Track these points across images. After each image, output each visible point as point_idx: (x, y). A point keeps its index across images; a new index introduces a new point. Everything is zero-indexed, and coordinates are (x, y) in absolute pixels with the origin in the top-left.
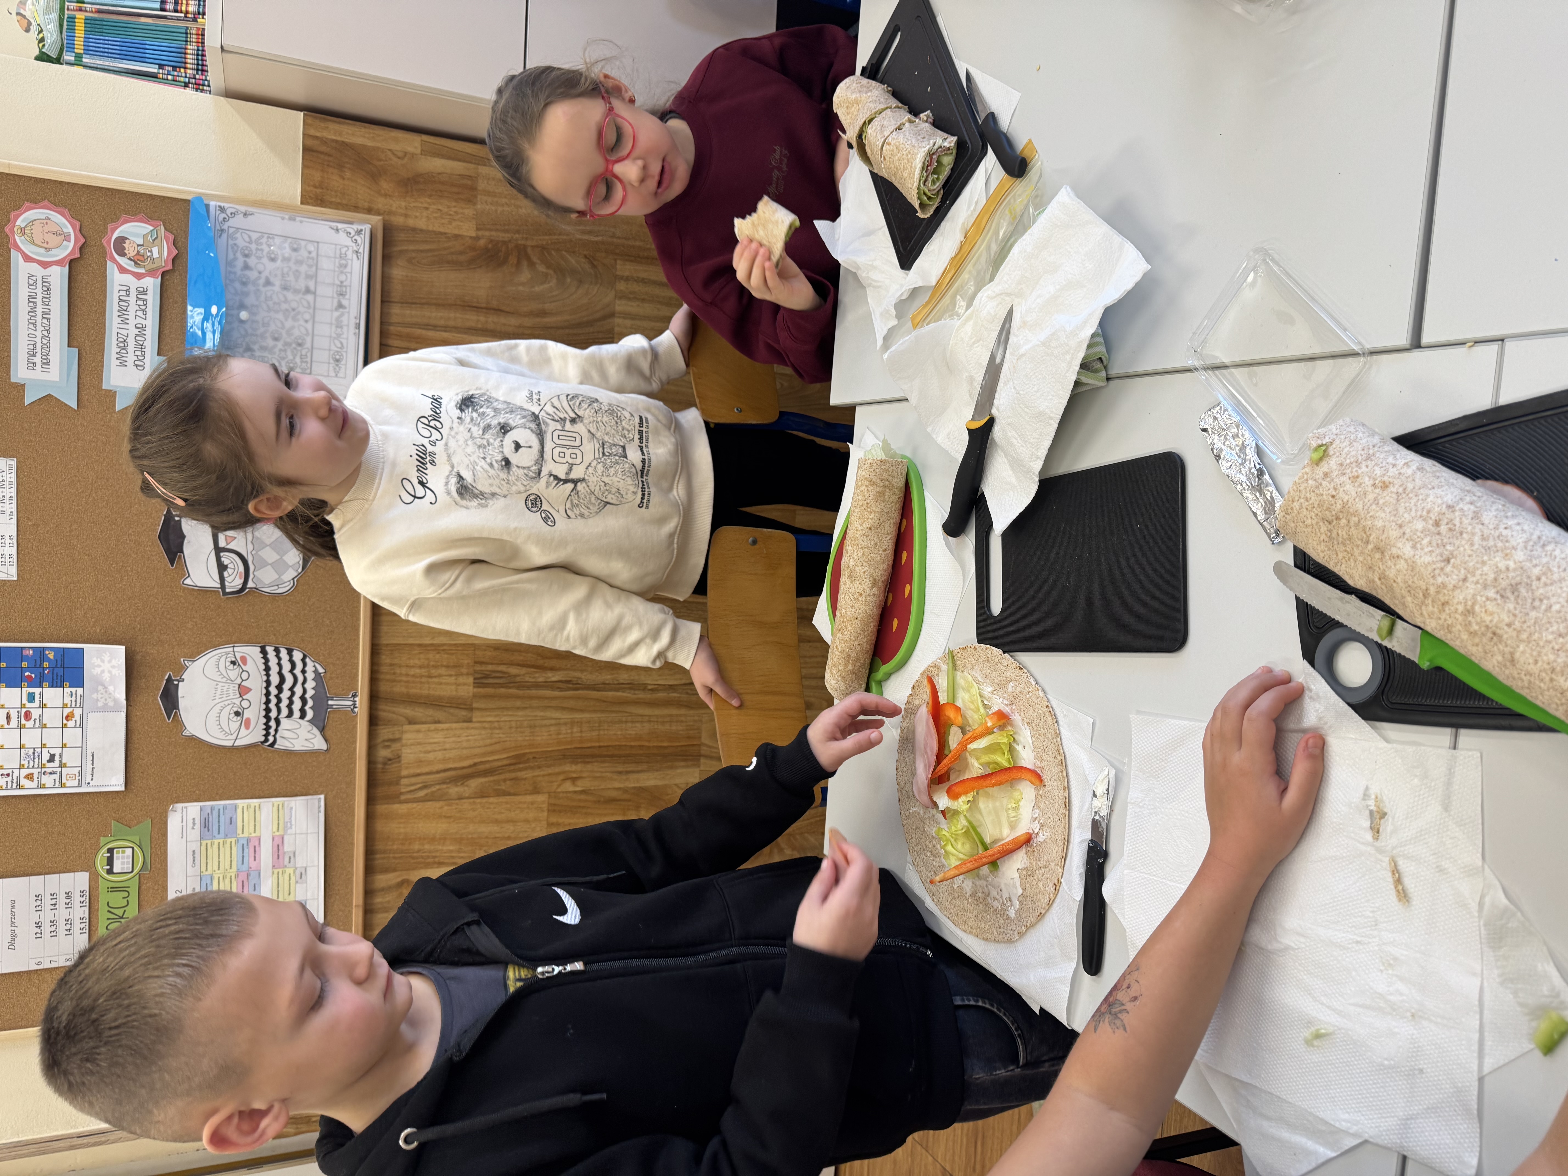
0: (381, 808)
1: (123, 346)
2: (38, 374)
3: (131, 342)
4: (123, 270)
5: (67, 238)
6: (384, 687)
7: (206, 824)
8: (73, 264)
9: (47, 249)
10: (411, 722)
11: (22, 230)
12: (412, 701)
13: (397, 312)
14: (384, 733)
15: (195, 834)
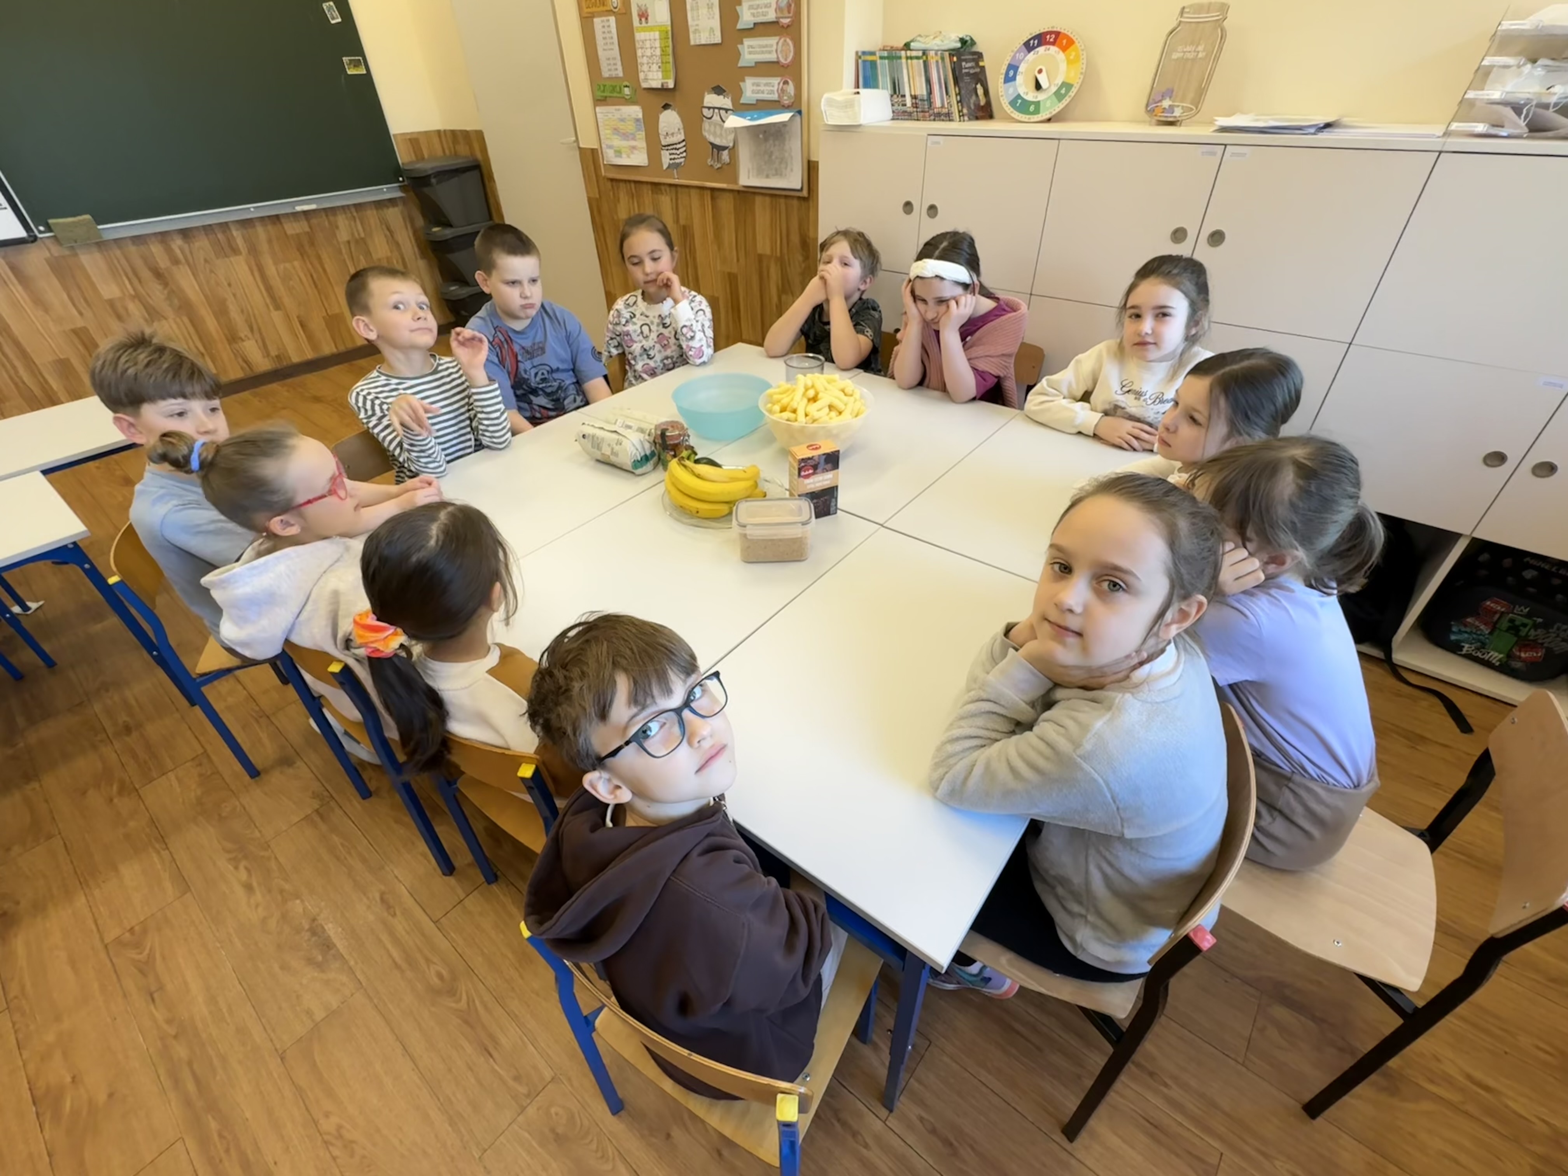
0: (649, 186)
1: (758, 85)
2: (746, 50)
3: (759, 88)
4: (779, 84)
5: (786, 60)
6: (679, 189)
7: (638, 120)
8: (778, 62)
9: (781, 51)
10: (672, 200)
11: (785, 41)
12: (677, 200)
13: (782, 201)
14: (668, 189)
15: (634, 116)
